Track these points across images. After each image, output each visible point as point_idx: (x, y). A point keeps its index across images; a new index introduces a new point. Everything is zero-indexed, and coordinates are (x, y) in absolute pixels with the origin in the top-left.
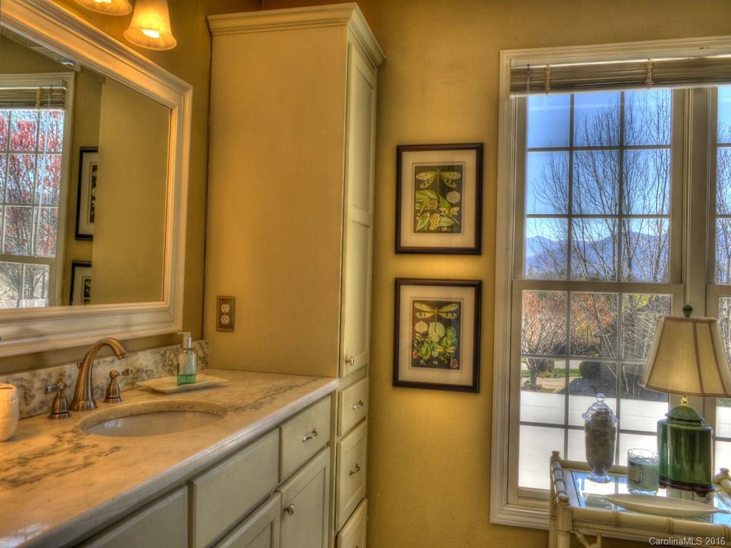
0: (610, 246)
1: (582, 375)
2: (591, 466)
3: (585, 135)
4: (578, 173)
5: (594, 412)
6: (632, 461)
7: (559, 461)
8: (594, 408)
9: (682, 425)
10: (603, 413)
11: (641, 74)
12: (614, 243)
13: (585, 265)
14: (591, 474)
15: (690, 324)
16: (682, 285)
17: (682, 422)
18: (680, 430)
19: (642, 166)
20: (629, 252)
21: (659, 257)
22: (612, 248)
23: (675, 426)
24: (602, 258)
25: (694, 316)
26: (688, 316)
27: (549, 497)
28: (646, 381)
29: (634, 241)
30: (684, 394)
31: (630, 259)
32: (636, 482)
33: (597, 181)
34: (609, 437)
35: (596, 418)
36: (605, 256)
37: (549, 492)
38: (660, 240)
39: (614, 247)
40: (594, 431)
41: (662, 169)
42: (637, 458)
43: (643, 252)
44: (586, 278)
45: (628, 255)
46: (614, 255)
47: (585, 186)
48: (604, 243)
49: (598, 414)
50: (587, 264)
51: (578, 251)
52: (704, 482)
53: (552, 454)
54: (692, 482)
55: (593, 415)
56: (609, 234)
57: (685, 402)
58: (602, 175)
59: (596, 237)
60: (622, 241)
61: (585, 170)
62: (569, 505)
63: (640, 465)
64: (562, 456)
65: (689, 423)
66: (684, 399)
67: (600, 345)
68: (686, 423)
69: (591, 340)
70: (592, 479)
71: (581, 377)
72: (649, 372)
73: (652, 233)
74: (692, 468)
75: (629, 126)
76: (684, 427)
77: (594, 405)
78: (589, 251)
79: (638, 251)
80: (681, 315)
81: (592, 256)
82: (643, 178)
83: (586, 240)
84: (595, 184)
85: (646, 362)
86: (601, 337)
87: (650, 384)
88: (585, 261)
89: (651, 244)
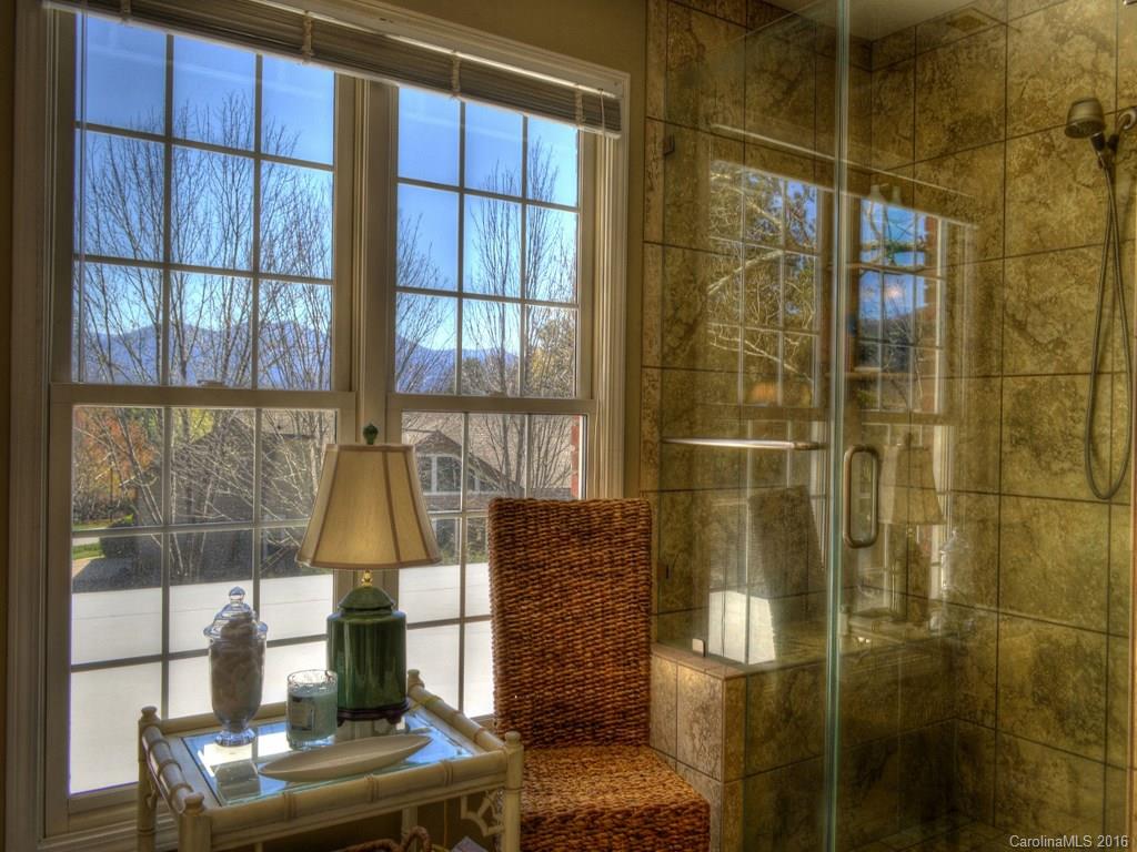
0: (151, 342)
1: (104, 552)
2: (222, 720)
3: (109, 157)
4: (97, 218)
5: (227, 622)
6: (296, 695)
7: (157, 725)
8: (225, 615)
9: (365, 617)
10: (243, 622)
11: (294, 32)
12: (158, 338)
13: (111, 372)
14: (223, 733)
15: (379, 456)
16: (353, 394)
17: (365, 613)
18: (364, 626)
19: (200, 220)
20: (182, 353)
21: (227, 360)
22: (155, 345)
23: (354, 621)
24: (140, 361)
25: (378, 442)
26: (370, 442)
27: (136, 797)
28: (311, 555)
29: (189, 335)
30: (367, 568)
31: (183, 364)
32: (304, 729)
33: (129, 234)
34: (254, 661)
35: (232, 632)
36: (144, 358)
37: (136, 787)
38: (228, 336)
39: (158, 344)
40: (228, 657)
41: (231, 229)
42: (306, 687)
43: (204, 354)
44: (199, 382)
45: (182, 357)
46: (158, 358)
47: (109, 240)
48: (142, 335)
49: (233, 624)
50: (114, 371)
51: (98, 348)
52: (397, 700)
53: (141, 715)
54: (381, 704)
55: (226, 628)
56: (149, 322)
57: (368, 581)
58: (138, 226)
59: (128, 328)
60: (171, 336)
61: (108, 214)
62: (204, 809)
63: (311, 699)
64: (159, 714)
65: (376, 612)
66: (367, 576)
67: (135, 501)
68: (372, 613)
69: (119, 494)
70: (222, 743)
71: (103, 556)
72: (315, 540)
73: (216, 326)
74: (382, 681)
75: (181, 155)
76: (369, 621)
77: (225, 608)
78: (118, 349)
79: (196, 351)
80: (363, 441)
81: (120, 356)
82: (203, 240)
83: (113, 332)
84: (127, 239)
85: (307, 522)
86: (138, 489)
87: (318, 559)
88: (110, 365)
89: (216, 342)
